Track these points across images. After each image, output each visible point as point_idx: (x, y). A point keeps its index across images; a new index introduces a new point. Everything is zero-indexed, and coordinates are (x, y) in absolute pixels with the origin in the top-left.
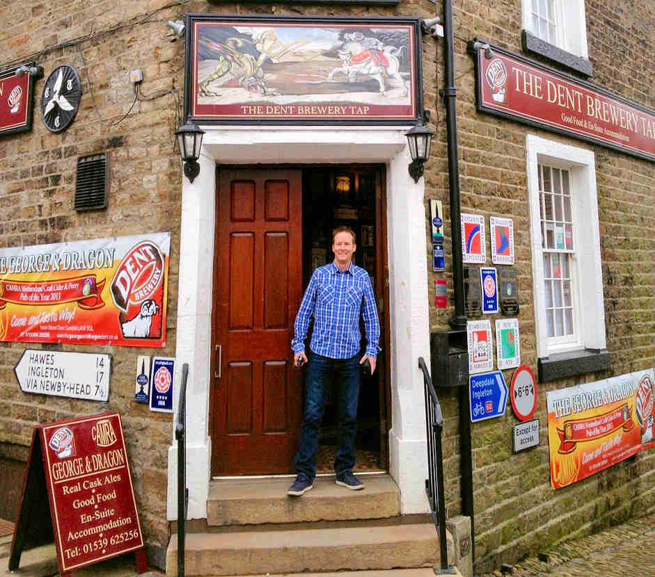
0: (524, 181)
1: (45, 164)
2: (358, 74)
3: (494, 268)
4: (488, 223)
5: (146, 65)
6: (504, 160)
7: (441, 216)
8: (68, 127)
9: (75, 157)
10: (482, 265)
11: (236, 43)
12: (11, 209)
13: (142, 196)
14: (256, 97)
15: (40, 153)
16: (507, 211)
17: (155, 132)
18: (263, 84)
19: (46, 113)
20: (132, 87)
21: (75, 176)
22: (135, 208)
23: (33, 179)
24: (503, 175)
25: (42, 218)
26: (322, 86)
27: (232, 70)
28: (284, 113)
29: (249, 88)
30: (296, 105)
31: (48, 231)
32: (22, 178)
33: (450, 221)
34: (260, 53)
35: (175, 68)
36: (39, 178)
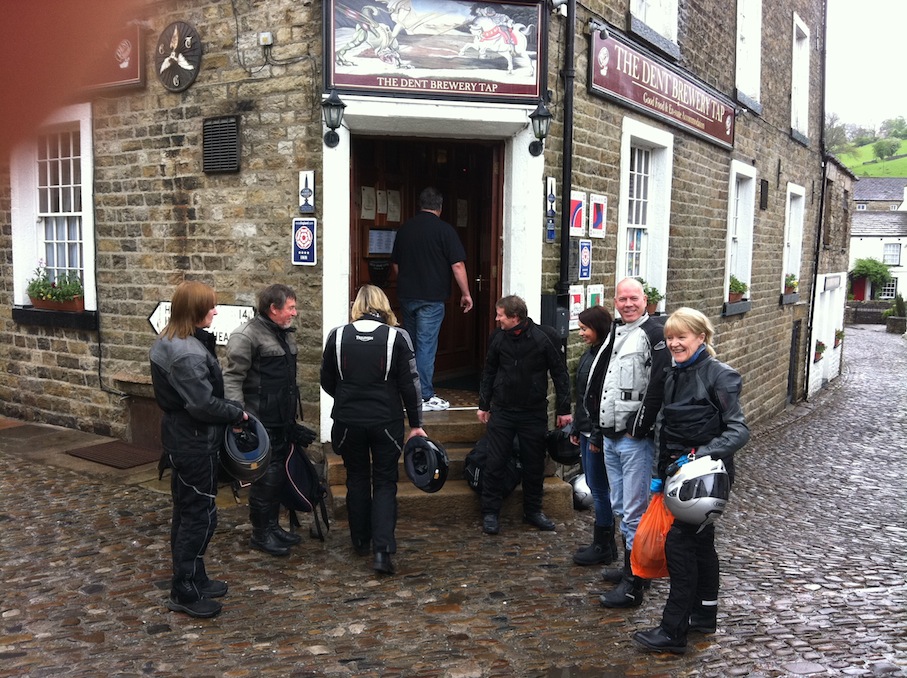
0: (618, 162)
1: (164, 124)
2: (488, 51)
3: (590, 241)
4: (588, 201)
5: (277, 27)
6: (605, 141)
7: (554, 193)
8: (189, 87)
9: (200, 119)
10: (580, 237)
11: (371, 12)
12: (129, 166)
13: (279, 161)
14: (391, 68)
15: (157, 112)
16: (601, 188)
17: (290, 99)
18: (398, 56)
19: (162, 70)
20: (260, 49)
21: (201, 137)
22: (270, 172)
23: (152, 138)
24: (603, 155)
25: (165, 178)
26: (454, 61)
27: (368, 40)
28: (417, 87)
29: (385, 60)
30: (429, 79)
31: (174, 191)
32: (137, 136)
33: (561, 197)
34: (395, 24)
35: (311, 34)
36: (159, 137)
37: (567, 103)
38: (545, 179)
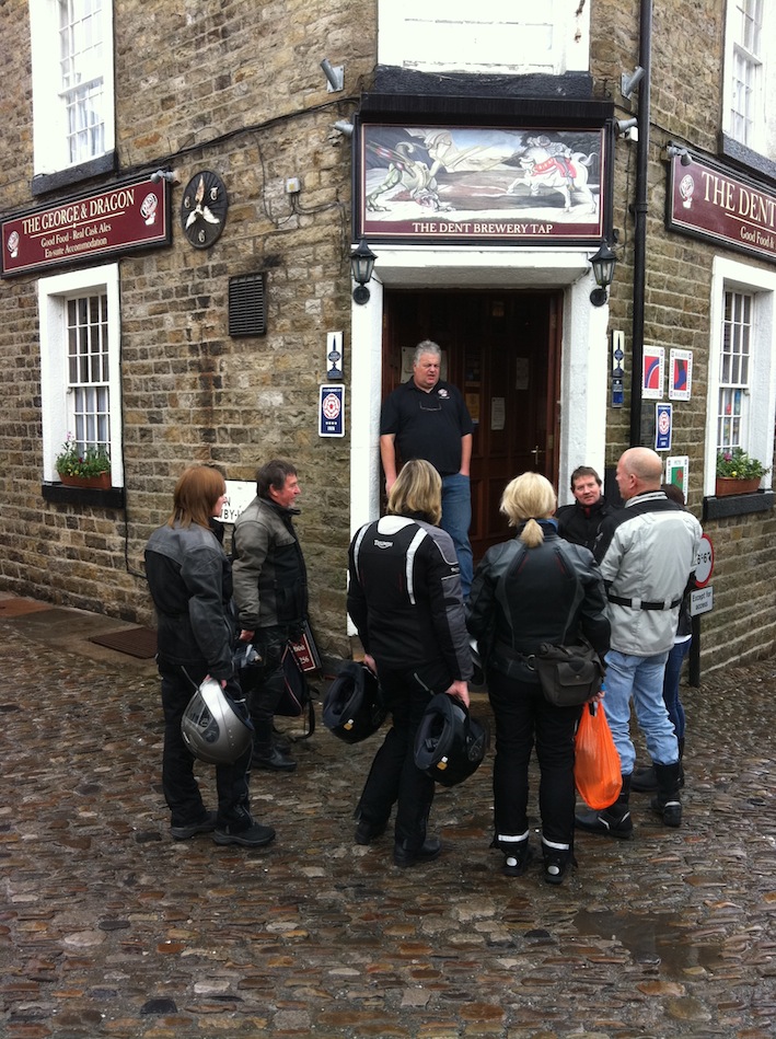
0: (707, 309)
1: (190, 284)
2: (542, 187)
3: (670, 404)
4: (668, 356)
5: (304, 172)
6: (689, 285)
7: (622, 348)
8: (215, 242)
9: (226, 277)
10: (657, 400)
11: (406, 148)
12: (155, 331)
13: (306, 322)
14: (429, 212)
15: (183, 272)
16: (685, 341)
17: (318, 251)
18: (437, 197)
19: (188, 225)
20: (287, 197)
21: (227, 297)
22: (298, 334)
23: (178, 300)
24: (686, 302)
25: (191, 343)
26: (504, 200)
27: (402, 181)
28: (459, 232)
29: (421, 202)
30: (472, 222)
31: (200, 357)
32: (164, 298)
33: (631, 353)
34: (433, 161)
35: (340, 177)
36: (184, 299)
37: (638, 242)
38: (610, 333)
